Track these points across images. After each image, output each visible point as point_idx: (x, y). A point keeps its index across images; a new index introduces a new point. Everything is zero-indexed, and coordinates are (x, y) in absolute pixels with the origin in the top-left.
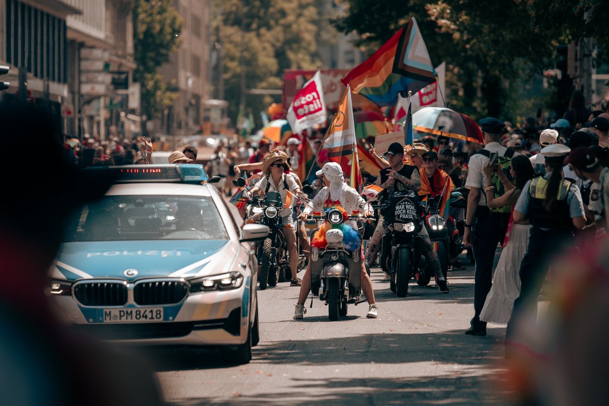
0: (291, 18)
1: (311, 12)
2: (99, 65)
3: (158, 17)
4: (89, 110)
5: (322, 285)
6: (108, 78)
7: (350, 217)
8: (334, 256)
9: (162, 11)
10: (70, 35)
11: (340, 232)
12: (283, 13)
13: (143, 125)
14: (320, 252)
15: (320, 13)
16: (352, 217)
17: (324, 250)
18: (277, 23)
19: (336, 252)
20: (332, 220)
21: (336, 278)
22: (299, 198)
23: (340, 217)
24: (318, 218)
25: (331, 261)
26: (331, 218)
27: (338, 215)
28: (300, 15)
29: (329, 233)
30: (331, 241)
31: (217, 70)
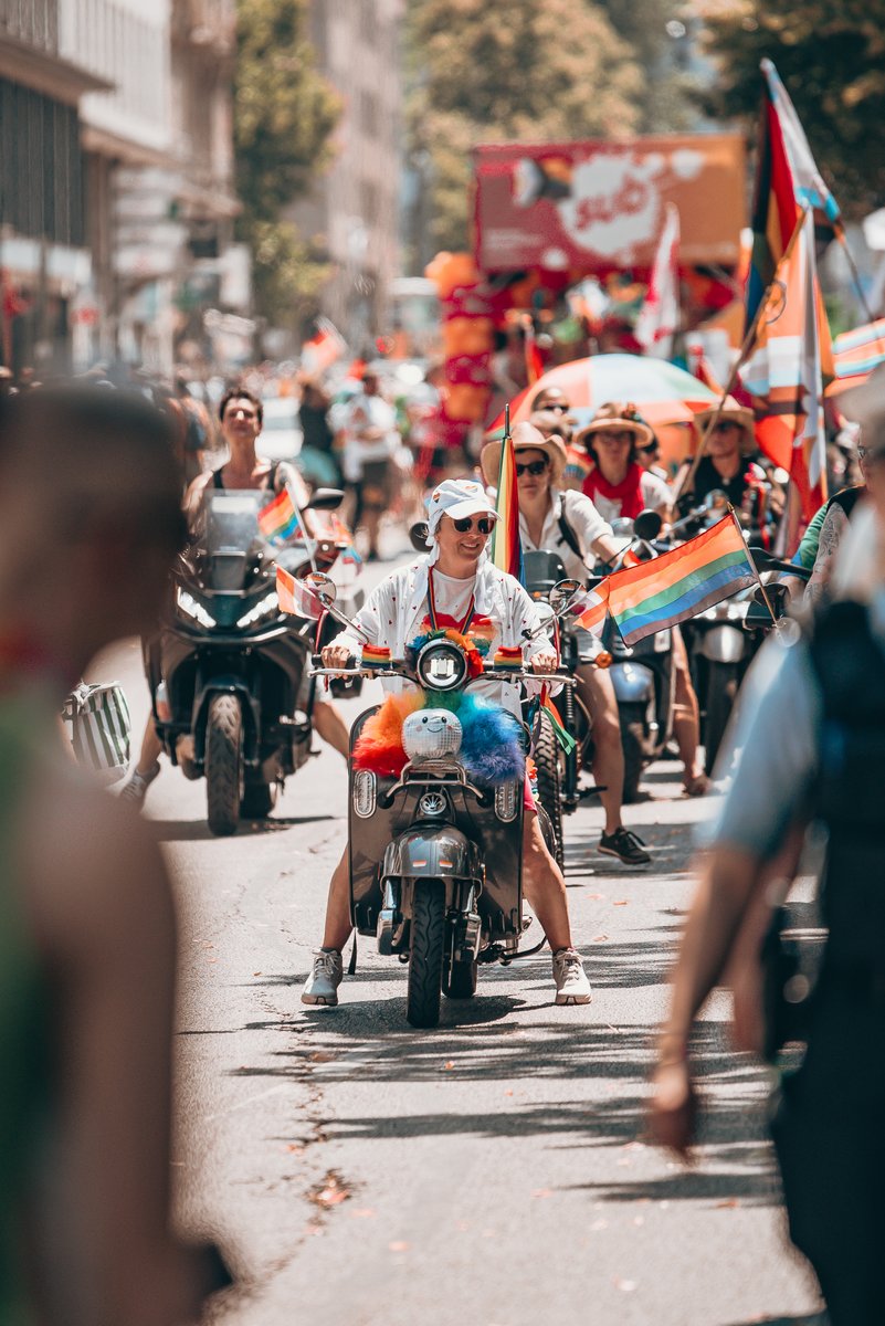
0: (582, 92)
1: (630, 76)
2: (156, 207)
3: (283, 96)
4: (135, 309)
5: (390, 901)
6: (174, 236)
7: (489, 668)
8: (428, 800)
9: (293, 80)
10: (92, 140)
11: (452, 718)
12: (565, 81)
13: (256, 340)
14: (383, 785)
15: (650, 79)
16: (498, 668)
17: (397, 779)
18: (553, 103)
19: (436, 788)
20: (429, 676)
21: (439, 880)
22: (316, 592)
23: (459, 668)
24: (378, 665)
25: (418, 818)
26: (425, 669)
27: (451, 662)
28: (602, 85)
29: (412, 723)
30: (421, 751)
31: (420, 212)
